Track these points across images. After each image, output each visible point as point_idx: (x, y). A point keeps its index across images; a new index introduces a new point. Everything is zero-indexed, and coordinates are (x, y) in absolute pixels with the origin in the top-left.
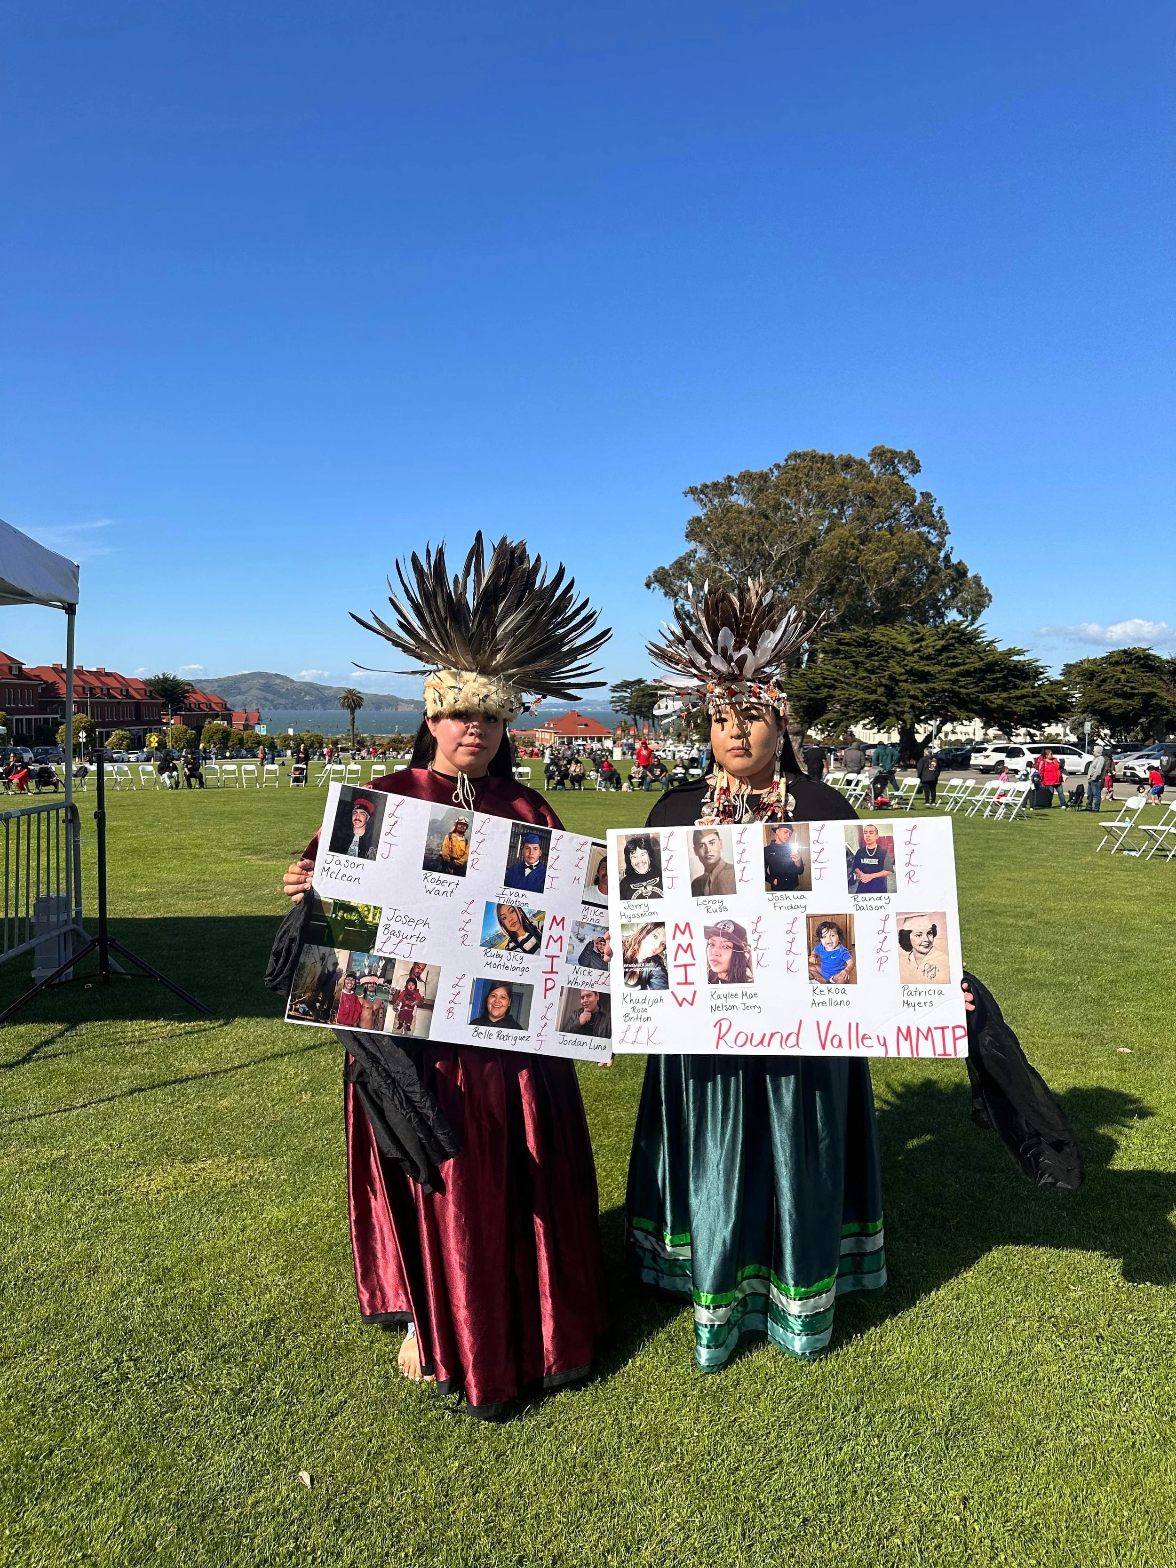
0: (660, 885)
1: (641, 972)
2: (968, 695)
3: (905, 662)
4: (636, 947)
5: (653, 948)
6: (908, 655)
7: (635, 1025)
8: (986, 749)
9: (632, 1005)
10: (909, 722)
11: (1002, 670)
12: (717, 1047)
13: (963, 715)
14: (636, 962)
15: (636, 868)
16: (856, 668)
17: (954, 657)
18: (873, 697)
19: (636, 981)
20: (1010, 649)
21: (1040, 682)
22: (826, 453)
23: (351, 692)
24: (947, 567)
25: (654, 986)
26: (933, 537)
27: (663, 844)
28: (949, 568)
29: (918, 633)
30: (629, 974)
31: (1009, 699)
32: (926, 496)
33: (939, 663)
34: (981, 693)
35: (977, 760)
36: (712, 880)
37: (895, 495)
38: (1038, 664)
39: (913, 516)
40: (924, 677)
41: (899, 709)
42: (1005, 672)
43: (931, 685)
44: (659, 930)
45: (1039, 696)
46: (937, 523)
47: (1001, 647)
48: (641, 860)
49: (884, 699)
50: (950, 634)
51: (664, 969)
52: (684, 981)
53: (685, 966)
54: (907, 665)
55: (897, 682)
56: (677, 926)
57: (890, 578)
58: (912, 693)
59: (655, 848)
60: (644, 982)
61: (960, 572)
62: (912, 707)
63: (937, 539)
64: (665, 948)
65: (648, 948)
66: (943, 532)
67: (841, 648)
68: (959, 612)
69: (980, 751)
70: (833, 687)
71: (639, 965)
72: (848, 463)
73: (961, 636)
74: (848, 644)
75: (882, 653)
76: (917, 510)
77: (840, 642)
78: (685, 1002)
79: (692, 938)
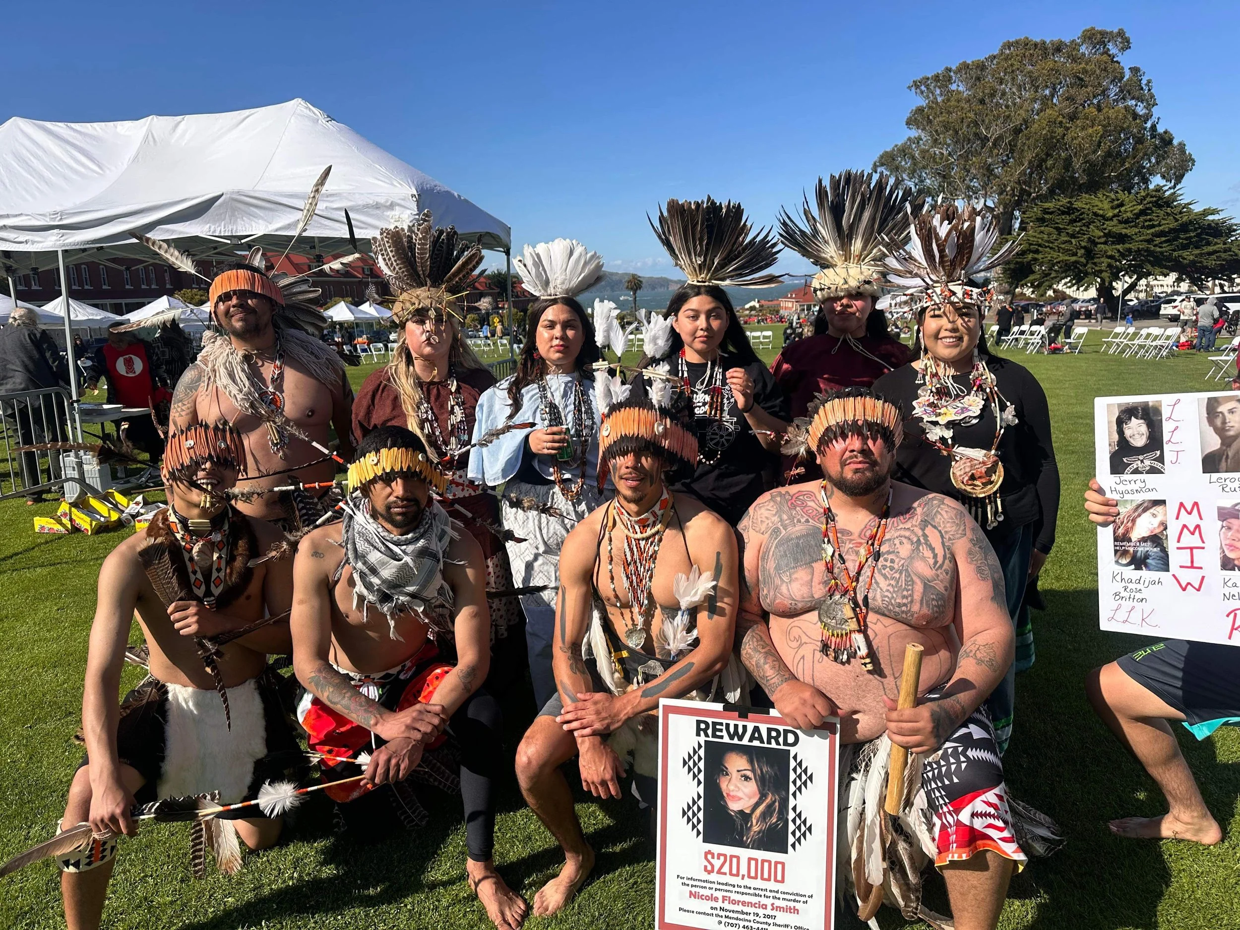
0: (1161, 459)
1: (1135, 552)
2: (1162, 253)
3: (1105, 226)
4: (1130, 524)
5: (1151, 527)
6: (1107, 220)
7: (1127, 605)
8: (1175, 300)
9: (1123, 584)
10: (1107, 280)
11: (1196, 229)
12: (1230, 638)
13: (1158, 270)
14: (1130, 540)
15: (1131, 440)
16: (1059, 234)
17: (1150, 220)
18: (1074, 259)
19: (1128, 560)
20: (1205, 210)
21: (1233, 238)
22: (1038, 40)
23: (634, 276)
24: (1153, 136)
25: (1151, 567)
26: (1141, 110)
27: (1165, 413)
28: (1155, 137)
29: (1118, 200)
30: (1120, 553)
31: (1201, 254)
32: (1135, 70)
33: (1136, 226)
34: (1174, 250)
35: (1167, 310)
36: (1230, 454)
37: (1104, 74)
38: (1233, 221)
39: (1121, 91)
40: (1121, 238)
41: (1097, 268)
42: (1199, 231)
43: (1127, 246)
44: (1159, 509)
45: (1230, 251)
46: (1145, 95)
47: (1197, 208)
48: (1137, 433)
49: (1083, 260)
50: (1148, 199)
51: (1164, 551)
52: (1189, 565)
53: (1191, 549)
54: (1105, 229)
55: (1096, 244)
56: (1182, 505)
57: (1095, 152)
58: (1109, 253)
59: (1155, 418)
60: (1139, 562)
61: (1166, 140)
62: (1110, 266)
63: (1144, 111)
64: (1166, 529)
65: (1144, 526)
66: (1151, 102)
67: (1046, 216)
68: (1163, 177)
69: (1169, 302)
70: (1037, 252)
71: (1132, 544)
72: (1058, 48)
73: (1158, 200)
74: (1051, 213)
75: (1083, 219)
76: (1126, 85)
77: (1045, 211)
78: (1189, 586)
79: (1201, 518)
